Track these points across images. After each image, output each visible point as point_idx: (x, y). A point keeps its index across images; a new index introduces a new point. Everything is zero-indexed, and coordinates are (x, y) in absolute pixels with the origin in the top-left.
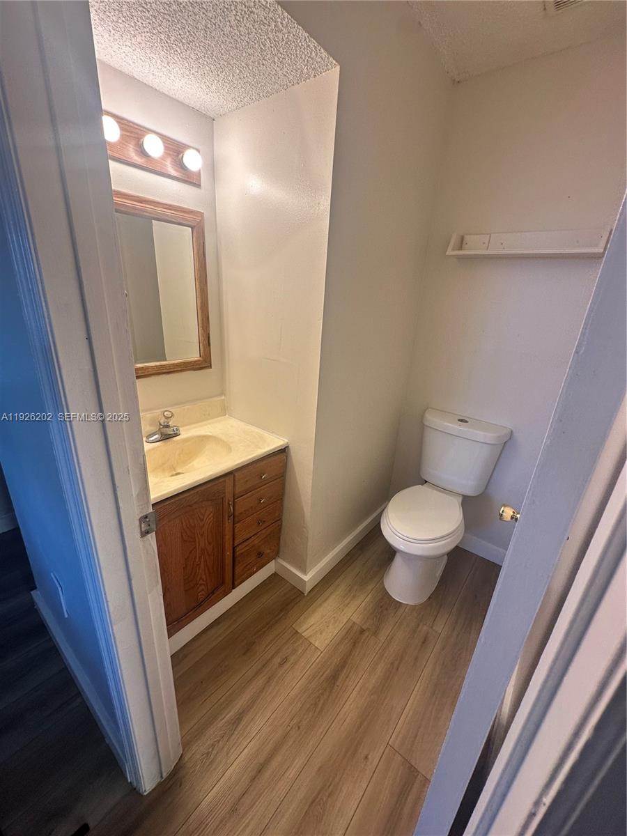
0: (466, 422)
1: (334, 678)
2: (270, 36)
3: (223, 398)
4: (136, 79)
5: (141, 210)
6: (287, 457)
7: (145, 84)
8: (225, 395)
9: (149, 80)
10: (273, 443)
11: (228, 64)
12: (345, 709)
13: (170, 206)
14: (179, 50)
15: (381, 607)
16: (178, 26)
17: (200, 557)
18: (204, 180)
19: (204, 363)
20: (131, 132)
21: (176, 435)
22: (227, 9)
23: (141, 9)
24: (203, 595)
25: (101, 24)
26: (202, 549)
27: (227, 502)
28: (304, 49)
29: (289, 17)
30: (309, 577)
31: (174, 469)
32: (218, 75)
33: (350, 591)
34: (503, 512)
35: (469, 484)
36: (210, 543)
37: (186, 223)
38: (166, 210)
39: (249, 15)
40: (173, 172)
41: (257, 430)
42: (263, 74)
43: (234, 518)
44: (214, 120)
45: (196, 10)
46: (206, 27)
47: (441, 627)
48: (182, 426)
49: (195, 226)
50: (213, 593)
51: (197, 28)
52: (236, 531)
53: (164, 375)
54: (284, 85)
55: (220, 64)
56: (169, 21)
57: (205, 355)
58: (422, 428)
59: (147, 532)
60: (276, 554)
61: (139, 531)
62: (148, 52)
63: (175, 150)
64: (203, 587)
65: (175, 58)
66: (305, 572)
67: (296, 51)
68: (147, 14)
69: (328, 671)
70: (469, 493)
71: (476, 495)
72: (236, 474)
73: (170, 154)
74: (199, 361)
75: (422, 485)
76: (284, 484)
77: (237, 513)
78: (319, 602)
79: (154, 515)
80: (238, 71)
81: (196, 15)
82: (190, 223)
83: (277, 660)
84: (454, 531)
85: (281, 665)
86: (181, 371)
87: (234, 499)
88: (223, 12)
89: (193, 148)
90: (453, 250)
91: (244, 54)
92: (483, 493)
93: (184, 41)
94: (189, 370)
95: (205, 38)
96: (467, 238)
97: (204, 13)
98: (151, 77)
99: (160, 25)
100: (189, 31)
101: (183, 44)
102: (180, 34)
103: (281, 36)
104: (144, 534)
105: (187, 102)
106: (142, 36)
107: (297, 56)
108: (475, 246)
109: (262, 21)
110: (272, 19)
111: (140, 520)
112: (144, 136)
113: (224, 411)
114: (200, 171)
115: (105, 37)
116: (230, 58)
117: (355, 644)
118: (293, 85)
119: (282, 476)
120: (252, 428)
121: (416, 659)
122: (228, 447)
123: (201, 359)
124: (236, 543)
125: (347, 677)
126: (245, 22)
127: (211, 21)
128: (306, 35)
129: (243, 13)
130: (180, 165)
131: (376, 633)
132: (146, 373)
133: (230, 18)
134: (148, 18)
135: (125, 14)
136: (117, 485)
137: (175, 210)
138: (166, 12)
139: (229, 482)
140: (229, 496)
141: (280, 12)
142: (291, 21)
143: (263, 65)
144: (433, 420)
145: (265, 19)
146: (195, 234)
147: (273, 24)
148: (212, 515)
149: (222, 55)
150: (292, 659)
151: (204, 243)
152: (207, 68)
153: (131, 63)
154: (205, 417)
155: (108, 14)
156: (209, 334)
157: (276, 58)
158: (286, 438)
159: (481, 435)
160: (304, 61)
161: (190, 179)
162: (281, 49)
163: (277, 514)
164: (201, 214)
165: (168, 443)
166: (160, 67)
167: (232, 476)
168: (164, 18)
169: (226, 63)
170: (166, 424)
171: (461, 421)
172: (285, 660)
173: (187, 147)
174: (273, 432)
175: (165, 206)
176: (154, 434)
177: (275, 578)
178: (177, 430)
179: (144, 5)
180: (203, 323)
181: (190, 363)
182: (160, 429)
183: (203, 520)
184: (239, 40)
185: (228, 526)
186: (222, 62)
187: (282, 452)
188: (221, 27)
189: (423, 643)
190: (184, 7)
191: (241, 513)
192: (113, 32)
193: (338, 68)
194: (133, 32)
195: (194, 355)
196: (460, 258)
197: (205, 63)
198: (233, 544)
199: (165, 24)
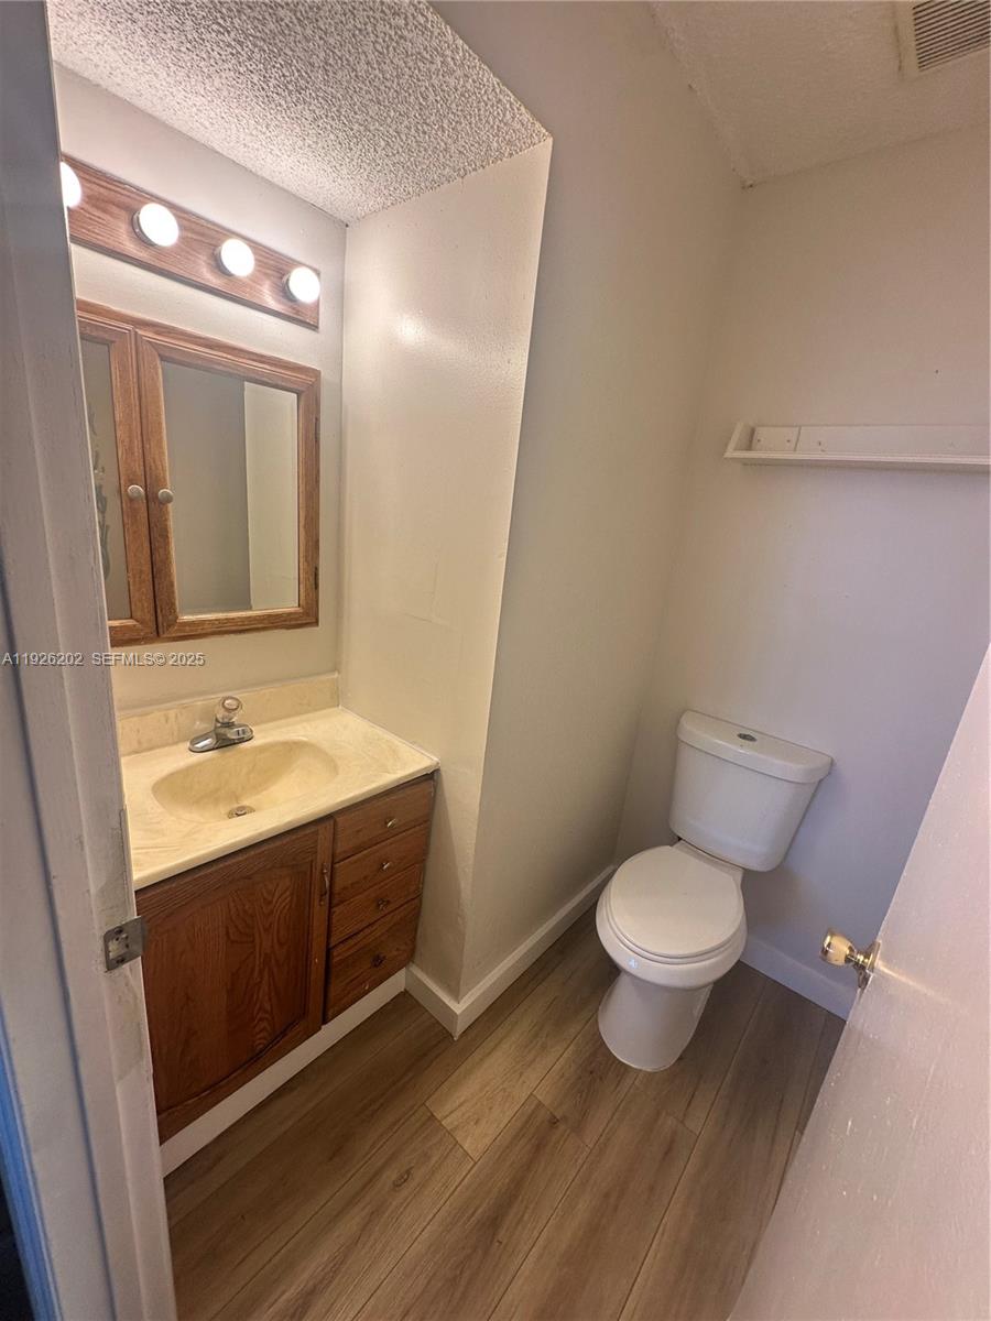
0: (752, 739)
1: (493, 1222)
2: (435, 82)
3: (336, 675)
4: (217, 152)
5: (211, 360)
6: (435, 788)
7: (234, 162)
8: (339, 673)
9: (239, 154)
10: (413, 762)
11: (367, 129)
12: (508, 1298)
13: (262, 356)
14: (283, 103)
15: (591, 1073)
16: (280, 60)
17: (261, 972)
18: (324, 319)
19: (307, 616)
20: (203, 235)
21: (242, 741)
22: (360, 30)
23: (215, 27)
24: (265, 1038)
25: (151, 54)
26: (266, 954)
27: (319, 868)
28: (492, 106)
29: (466, 47)
30: (462, 1007)
31: (237, 799)
32: (351, 149)
33: (536, 1035)
34: (829, 945)
35: (755, 851)
36: (281, 944)
37: (289, 385)
38: (255, 364)
39: (397, 42)
40: (272, 303)
41: (388, 736)
42: (425, 150)
43: (332, 897)
44: (347, 226)
45: (309, 32)
46: (326, 63)
47: (701, 1121)
48: (256, 724)
49: (303, 392)
50: (284, 1033)
51: (312, 65)
52: (334, 921)
53: (232, 636)
54: (459, 169)
55: (352, 130)
56: (265, 51)
57: (307, 603)
58: (674, 745)
59: (121, 960)
60: (409, 957)
61: (103, 959)
62: (234, 105)
63: (275, 267)
64: (264, 1024)
65: (279, 117)
66: (456, 994)
67: (479, 110)
68: (227, 38)
69: (484, 1205)
70: (755, 865)
71: (768, 869)
72: (338, 819)
73: (266, 274)
74: (295, 613)
75: (671, 845)
76: (428, 835)
77: (337, 889)
78: (477, 1056)
79: (139, 927)
80: (383, 143)
81: (308, 41)
82: (295, 387)
83: (392, 1175)
84: (728, 941)
85: (397, 1186)
86: (264, 629)
87: (333, 863)
88: (354, 35)
89: (310, 268)
90: (735, 450)
91: (392, 114)
92: (779, 866)
93: (290, 87)
94: (276, 628)
95: (326, 82)
96: (762, 433)
97: (321, 38)
98: (242, 149)
99: (250, 59)
100: (298, 71)
101: (290, 93)
102: (284, 75)
103: (452, 81)
104: (113, 964)
105: (302, 193)
106: (220, 77)
107: (480, 119)
108: (773, 445)
109: (419, 53)
110: (436, 50)
111: (107, 938)
112: (223, 242)
113: (336, 698)
114: (318, 301)
115: (161, 77)
116: (370, 120)
117: (539, 1148)
118: (475, 170)
119: (426, 822)
120: (379, 731)
121: (652, 1189)
122: (332, 765)
123: (300, 610)
124: (334, 940)
125: (518, 1224)
126: (391, 55)
127: (333, 52)
128: (495, 80)
129: (387, 39)
130: (285, 293)
131: (578, 1129)
132: (199, 632)
133: (365, 48)
134: (229, 45)
135: (190, 37)
136: (53, 872)
137: (268, 364)
138: (258, 34)
139: (324, 834)
140: (323, 857)
141: (450, 38)
142: (470, 55)
143: (424, 133)
144: (696, 732)
145: (425, 49)
146: (302, 403)
147: (438, 60)
148: (288, 893)
149: (355, 113)
150: (418, 1175)
151: (317, 419)
152: (332, 136)
153: (207, 124)
154: (304, 707)
155: (162, 35)
156: (317, 569)
157: (446, 121)
158: (435, 755)
159: (777, 765)
160: (492, 127)
161: (301, 316)
162: (454, 105)
163: (413, 888)
164: (316, 374)
165: (228, 754)
166: (254, 133)
167: (332, 823)
168: (255, 46)
169: (362, 128)
170: (226, 720)
171: (744, 737)
172: (406, 1176)
173: (295, 264)
174: (414, 743)
175: (252, 357)
176: (205, 737)
177: (404, 1003)
178: (244, 732)
179: (221, 21)
180: (307, 551)
181: (278, 616)
182: (216, 728)
183: (270, 902)
184: (382, 88)
185: (319, 911)
186: (356, 127)
187: (426, 780)
188: (352, 63)
189: (666, 1153)
190: (287, 25)
191: (345, 888)
192: (173, 68)
193: (550, 141)
194: (206, 70)
195: (289, 604)
196: (746, 463)
197: (329, 127)
198: (328, 943)
199: (257, 56)
